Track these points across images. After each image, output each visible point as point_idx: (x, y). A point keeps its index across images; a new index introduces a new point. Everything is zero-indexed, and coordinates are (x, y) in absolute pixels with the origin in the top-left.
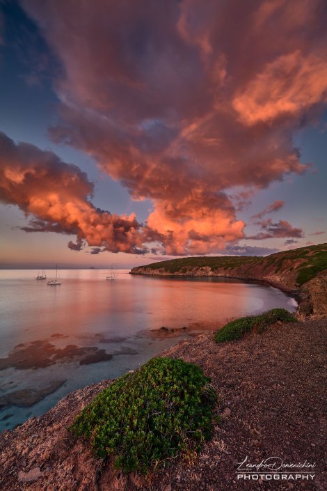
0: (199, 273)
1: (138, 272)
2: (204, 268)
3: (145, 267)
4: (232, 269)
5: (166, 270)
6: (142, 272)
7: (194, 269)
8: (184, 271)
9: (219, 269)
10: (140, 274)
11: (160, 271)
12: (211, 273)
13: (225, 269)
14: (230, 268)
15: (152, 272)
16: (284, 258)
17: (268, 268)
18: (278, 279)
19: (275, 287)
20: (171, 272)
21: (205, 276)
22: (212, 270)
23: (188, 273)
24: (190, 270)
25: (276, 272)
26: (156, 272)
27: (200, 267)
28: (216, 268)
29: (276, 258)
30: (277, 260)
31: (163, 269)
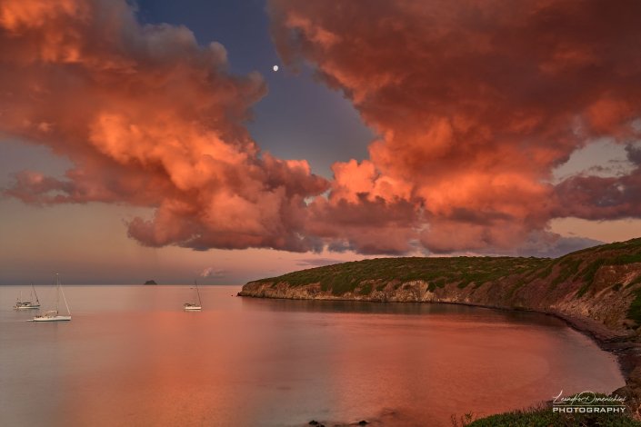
0: (399, 295)
1: (259, 292)
2: (412, 284)
3: (275, 282)
4: (477, 286)
5: (324, 290)
6: (269, 293)
7: (390, 285)
8: (366, 291)
9: (447, 286)
10: (263, 297)
11: (311, 291)
12: (427, 296)
13: (461, 287)
14: (472, 284)
15: (290, 293)
16: (601, 262)
17: (561, 286)
18: (585, 311)
19: (578, 329)
20: (334, 293)
21: (413, 302)
22: (431, 288)
23: (375, 294)
24: (380, 289)
25: (580, 295)
26: (301, 293)
27: (403, 280)
28: (441, 285)
29: (581, 261)
30: (583, 266)
31: (317, 285)
